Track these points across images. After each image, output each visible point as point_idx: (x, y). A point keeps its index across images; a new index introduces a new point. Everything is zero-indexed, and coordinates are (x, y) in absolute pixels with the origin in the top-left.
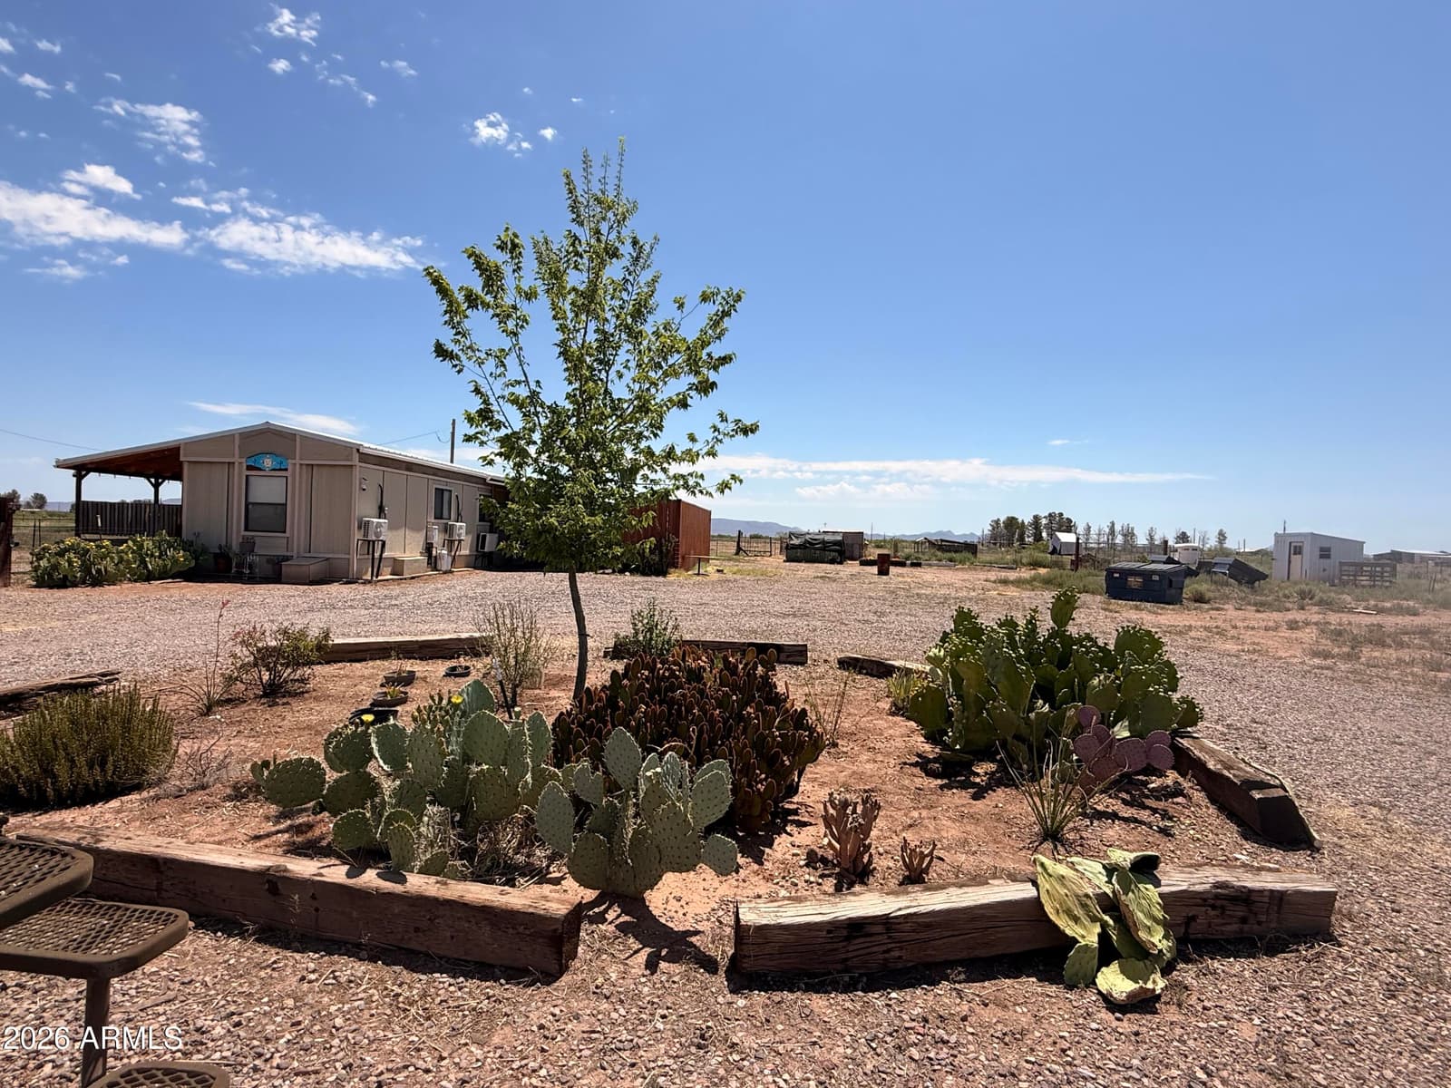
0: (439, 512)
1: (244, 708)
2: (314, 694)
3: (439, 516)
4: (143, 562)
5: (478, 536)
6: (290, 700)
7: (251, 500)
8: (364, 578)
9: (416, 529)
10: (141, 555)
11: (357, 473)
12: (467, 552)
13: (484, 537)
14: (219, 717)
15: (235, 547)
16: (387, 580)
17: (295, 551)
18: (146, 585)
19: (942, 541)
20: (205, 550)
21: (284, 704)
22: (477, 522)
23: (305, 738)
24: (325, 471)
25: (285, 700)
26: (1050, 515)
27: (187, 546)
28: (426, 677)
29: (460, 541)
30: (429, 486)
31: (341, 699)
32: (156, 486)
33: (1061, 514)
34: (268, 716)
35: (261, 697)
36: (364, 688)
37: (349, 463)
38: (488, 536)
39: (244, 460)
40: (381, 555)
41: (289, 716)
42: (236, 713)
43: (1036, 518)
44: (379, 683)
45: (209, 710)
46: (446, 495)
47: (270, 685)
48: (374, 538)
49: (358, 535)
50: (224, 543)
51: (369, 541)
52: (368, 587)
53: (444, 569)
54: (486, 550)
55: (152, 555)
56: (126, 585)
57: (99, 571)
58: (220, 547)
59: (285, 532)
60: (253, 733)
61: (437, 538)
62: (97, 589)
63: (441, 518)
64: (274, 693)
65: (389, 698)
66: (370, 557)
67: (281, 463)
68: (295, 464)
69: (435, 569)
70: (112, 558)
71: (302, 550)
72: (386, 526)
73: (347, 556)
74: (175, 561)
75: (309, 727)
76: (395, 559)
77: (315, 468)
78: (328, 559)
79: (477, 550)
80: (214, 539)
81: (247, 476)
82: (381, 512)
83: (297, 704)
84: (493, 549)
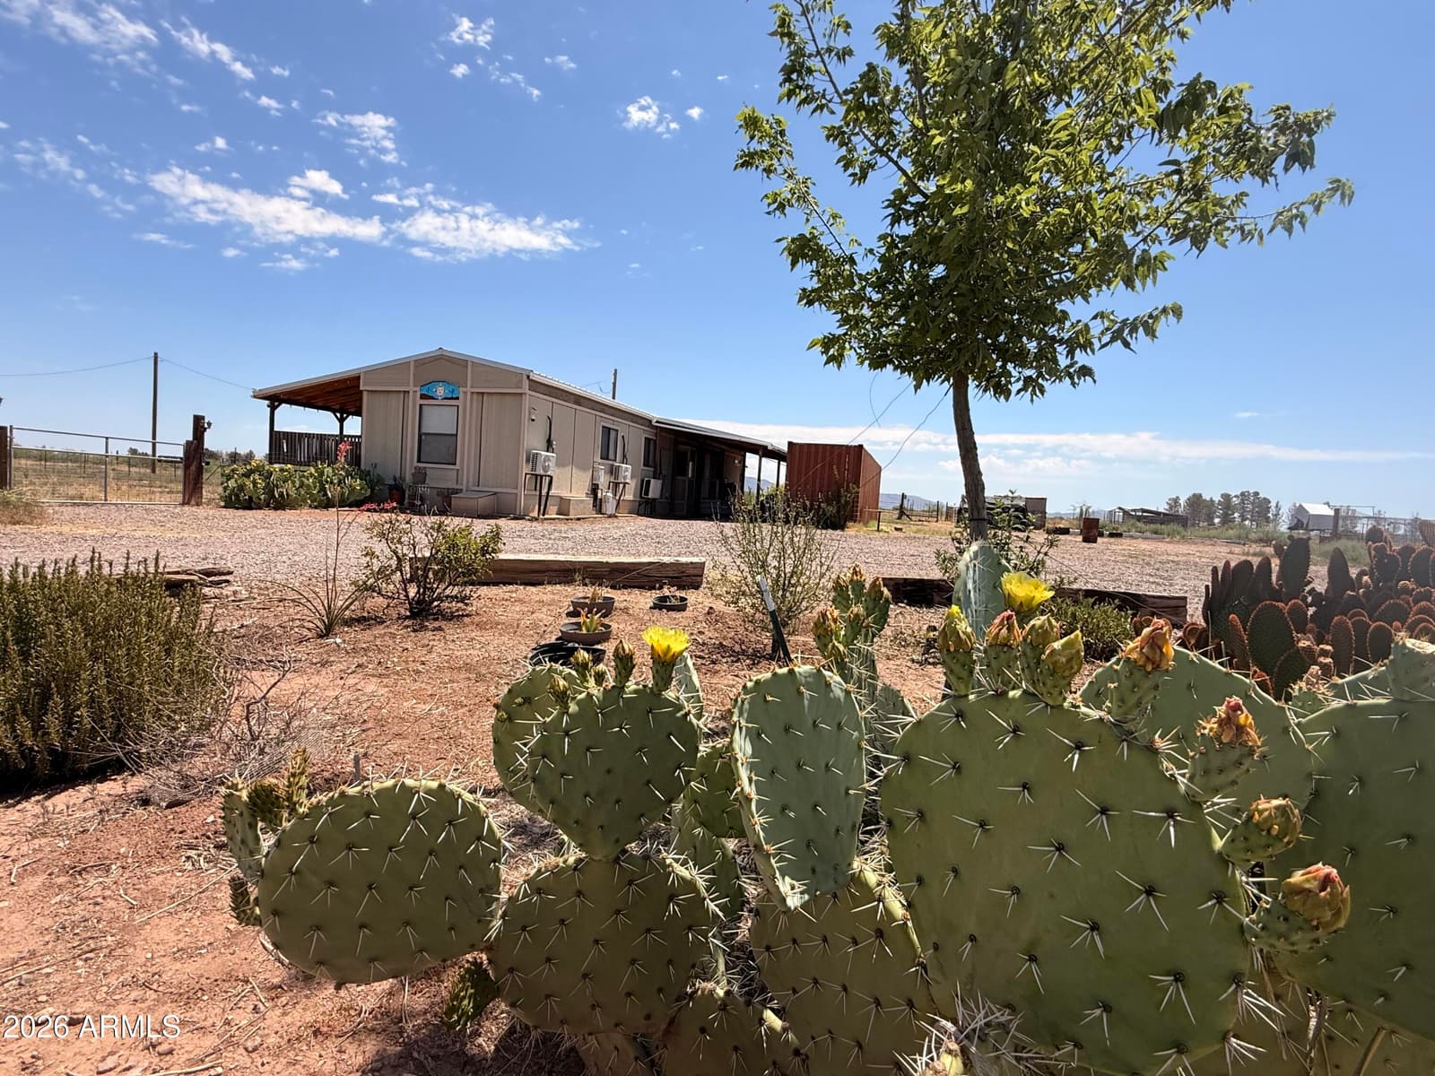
0: (605, 453)
1: (379, 630)
2: (477, 619)
3: (605, 457)
4: (323, 489)
5: (642, 481)
6: (443, 624)
7: (424, 431)
8: (531, 515)
9: (583, 468)
10: (321, 482)
11: (527, 402)
12: (632, 497)
13: (648, 482)
14: (338, 641)
15: (408, 478)
16: (554, 519)
17: (465, 482)
18: (325, 512)
19: (1144, 511)
20: (380, 480)
21: (435, 629)
22: (642, 467)
23: (460, 686)
24: (495, 397)
25: (436, 624)
26: (1243, 494)
27: (364, 475)
28: (627, 608)
29: (625, 484)
30: (597, 422)
31: (513, 628)
32: (341, 421)
33: (1256, 494)
34: (409, 645)
35: (407, 617)
36: (543, 616)
37: (519, 391)
38: (652, 481)
39: (418, 389)
40: (548, 493)
41: (439, 647)
42: (364, 636)
43: (1226, 497)
44: (564, 611)
45: (328, 631)
46: (613, 434)
47: (418, 602)
48: (542, 472)
49: (526, 469)
50: (398, 475)
51: (537, 475)
52: (535, 524)
53: (609, 512)
54: (650, 496)
55: (332, 483)
56: (306, 510)
57: (281, 495)
58: (395, 479)
59: (455, 464)
60: (381, 670)
61: (603, 480)
62: (278, 512)
63: (607, 459)
64: (422, 613)
65: (584, 631)
66: (538, 493)
67: (453, 392)
68: (465, 393)
69: (600, 511)
70: (293, 482)
71: (470, 484)
72: (554, 460)
73: (515, 491)
74: (352, 490)
75: (468, 667)
76: (561, 498)
77: (485, 398)
78: (495, 493)
79: (641, 497)
80: (389, 470)
81: (421, 405)
82: (549, 445)
83: (451, 630)
84: (657, 495)
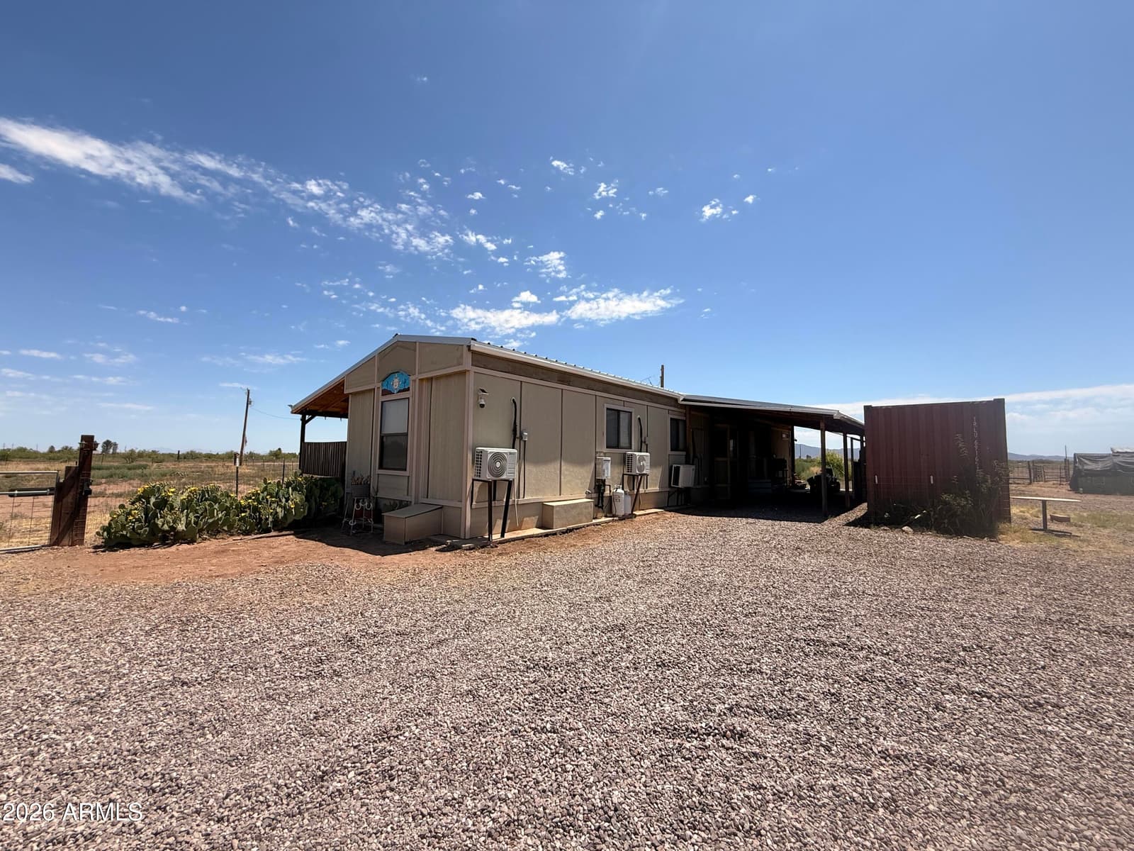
0: (613, 439)
3: (613, 443)
5: (670, 469)
7: (383, 432)
9: (579, 461)
11: (471, 383)
12: (657, 489)
13: (677, 469)
16: (530, 536)
17: (414, 492)
22: (669, 452)
24: (442, 381)
29: (644, 475)
30: (597, 404)
37: (457, 370)
38: (682, 468)
39: (380, 384)
40: (508, 501)
46: (624, 418)
48: (490, 478)
49: (472, 475)
51: (489, 482)
53: (622, 513)
54: (680, 485)
59: (406, 469)
61: (610, 472)
63: (618, 447)
66: (489, 505)
67: (405, 382)
68: (414, 381)
69: (610, 512)
71: (419, 494)
73: (459, 505)
76: (540, 505)
77: (433, 382)
78: (438, 508)
79: (670, 486)
81: (382, 402)
82: (516, 439)
84: (690, 484)
